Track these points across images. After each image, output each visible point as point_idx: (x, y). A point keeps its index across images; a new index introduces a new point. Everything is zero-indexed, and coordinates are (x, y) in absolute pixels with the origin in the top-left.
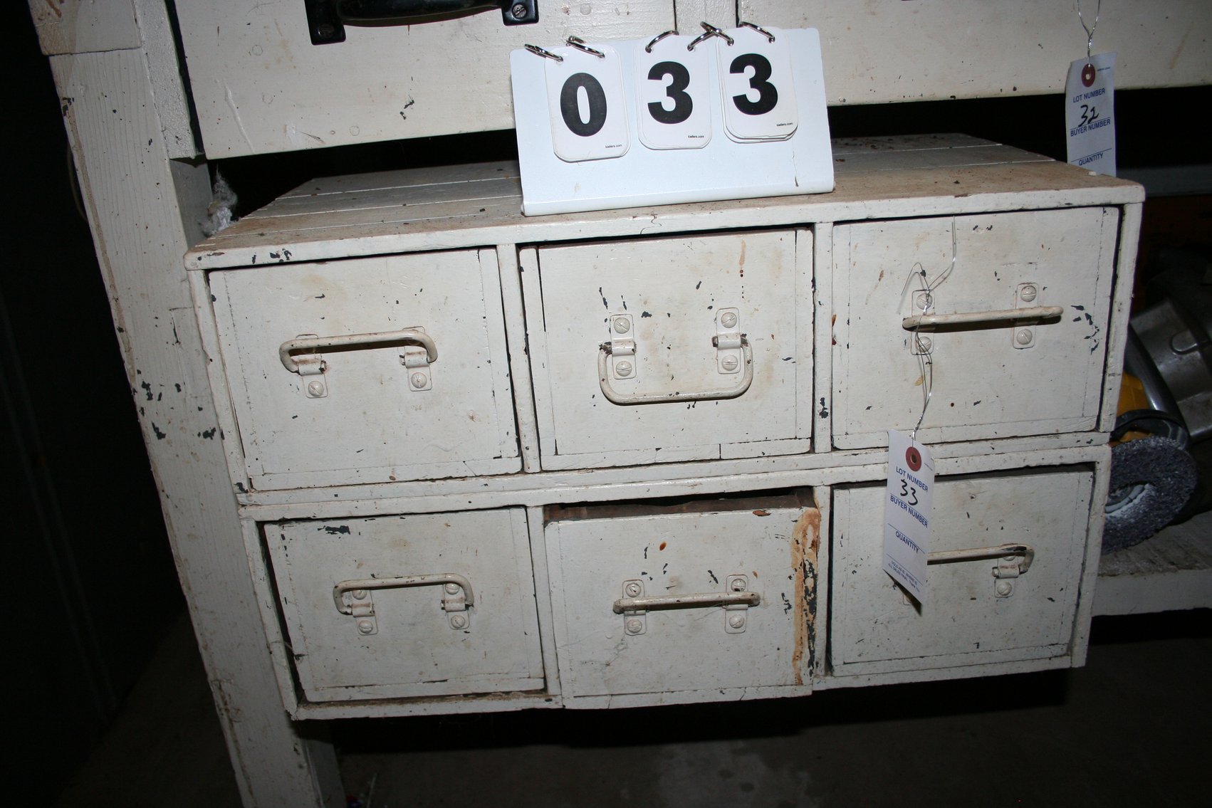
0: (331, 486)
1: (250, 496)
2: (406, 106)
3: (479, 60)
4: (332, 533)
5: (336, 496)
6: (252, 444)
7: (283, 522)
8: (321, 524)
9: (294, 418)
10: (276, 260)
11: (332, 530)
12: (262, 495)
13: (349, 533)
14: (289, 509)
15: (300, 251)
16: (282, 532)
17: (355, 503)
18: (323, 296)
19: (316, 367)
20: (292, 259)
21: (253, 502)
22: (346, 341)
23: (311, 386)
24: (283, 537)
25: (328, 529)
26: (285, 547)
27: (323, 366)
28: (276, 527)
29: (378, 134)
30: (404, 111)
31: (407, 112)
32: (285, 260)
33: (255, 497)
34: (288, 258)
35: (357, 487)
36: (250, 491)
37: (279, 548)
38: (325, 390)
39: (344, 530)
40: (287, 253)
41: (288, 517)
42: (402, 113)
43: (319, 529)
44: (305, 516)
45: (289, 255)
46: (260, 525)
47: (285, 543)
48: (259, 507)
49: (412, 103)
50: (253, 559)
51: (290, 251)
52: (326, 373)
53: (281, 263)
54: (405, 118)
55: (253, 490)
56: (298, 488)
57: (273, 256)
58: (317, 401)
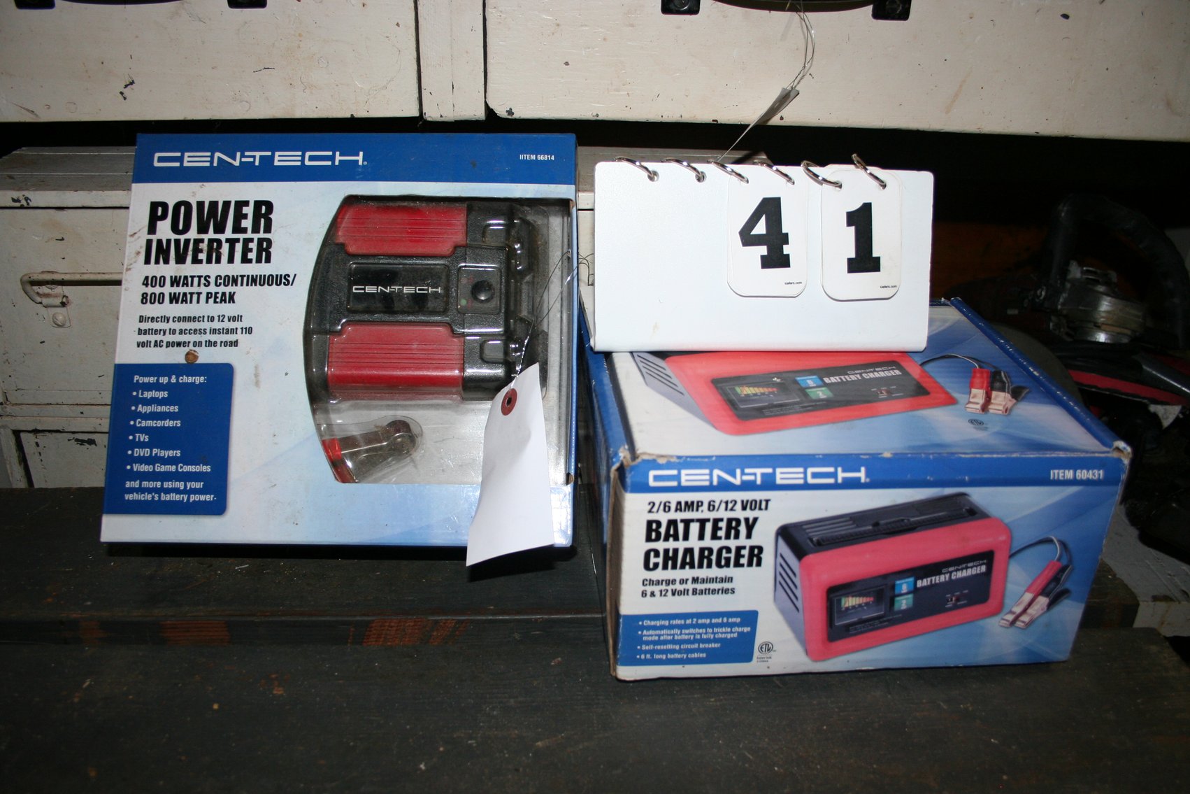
0: (77, 404)
1: (6, 407)
2: (126, 86)
3: (203, 43)
4: (81, 444)
5: (82, 413)
6: (5, 363)
7: (36, 431)
8: (71, 436)
9: (41, 343)
10: (18, 205)
11: (81, 442)
12: (17, 408)
13: (96, 445)
14: (40, 422)
15: (38, 198)
16: (36, 440)
17: (99, 421)
18: (63, 239)
19: (58, 301)
20: (32, 204)
21: (8, 413)
22: (77, 277)
23: (54, 317)
24: (37, 445)
25: (77, 440)
26: (40, 453)
27: (64, 300)
28: (31, 435)
29: (97, 113)
30: (124, 91)
31: (126, 91)
32: (25, 204)
33: (9, 409)
34: (28, 204)
35: (100, 407)
36: (6, 403)
37: (34, 453)
38: (68, 321)
39: (91, 442)
40: (27, 199)
41: (40, 428)
42: (122, 93)
43: (69, 440)
44: (55, 429)
45: (29, 201)
46: (17, 433)
47: (39, 449)
48: (14, 418)
49: (132, 83)
50: (10, 463)
51: (30, 197)
52: (69, 307)
53: (22, 207)
54: (125, 98)
55: (8, 403)
56: (48, 404)
57: (14, 200)
58: (61, 330)
